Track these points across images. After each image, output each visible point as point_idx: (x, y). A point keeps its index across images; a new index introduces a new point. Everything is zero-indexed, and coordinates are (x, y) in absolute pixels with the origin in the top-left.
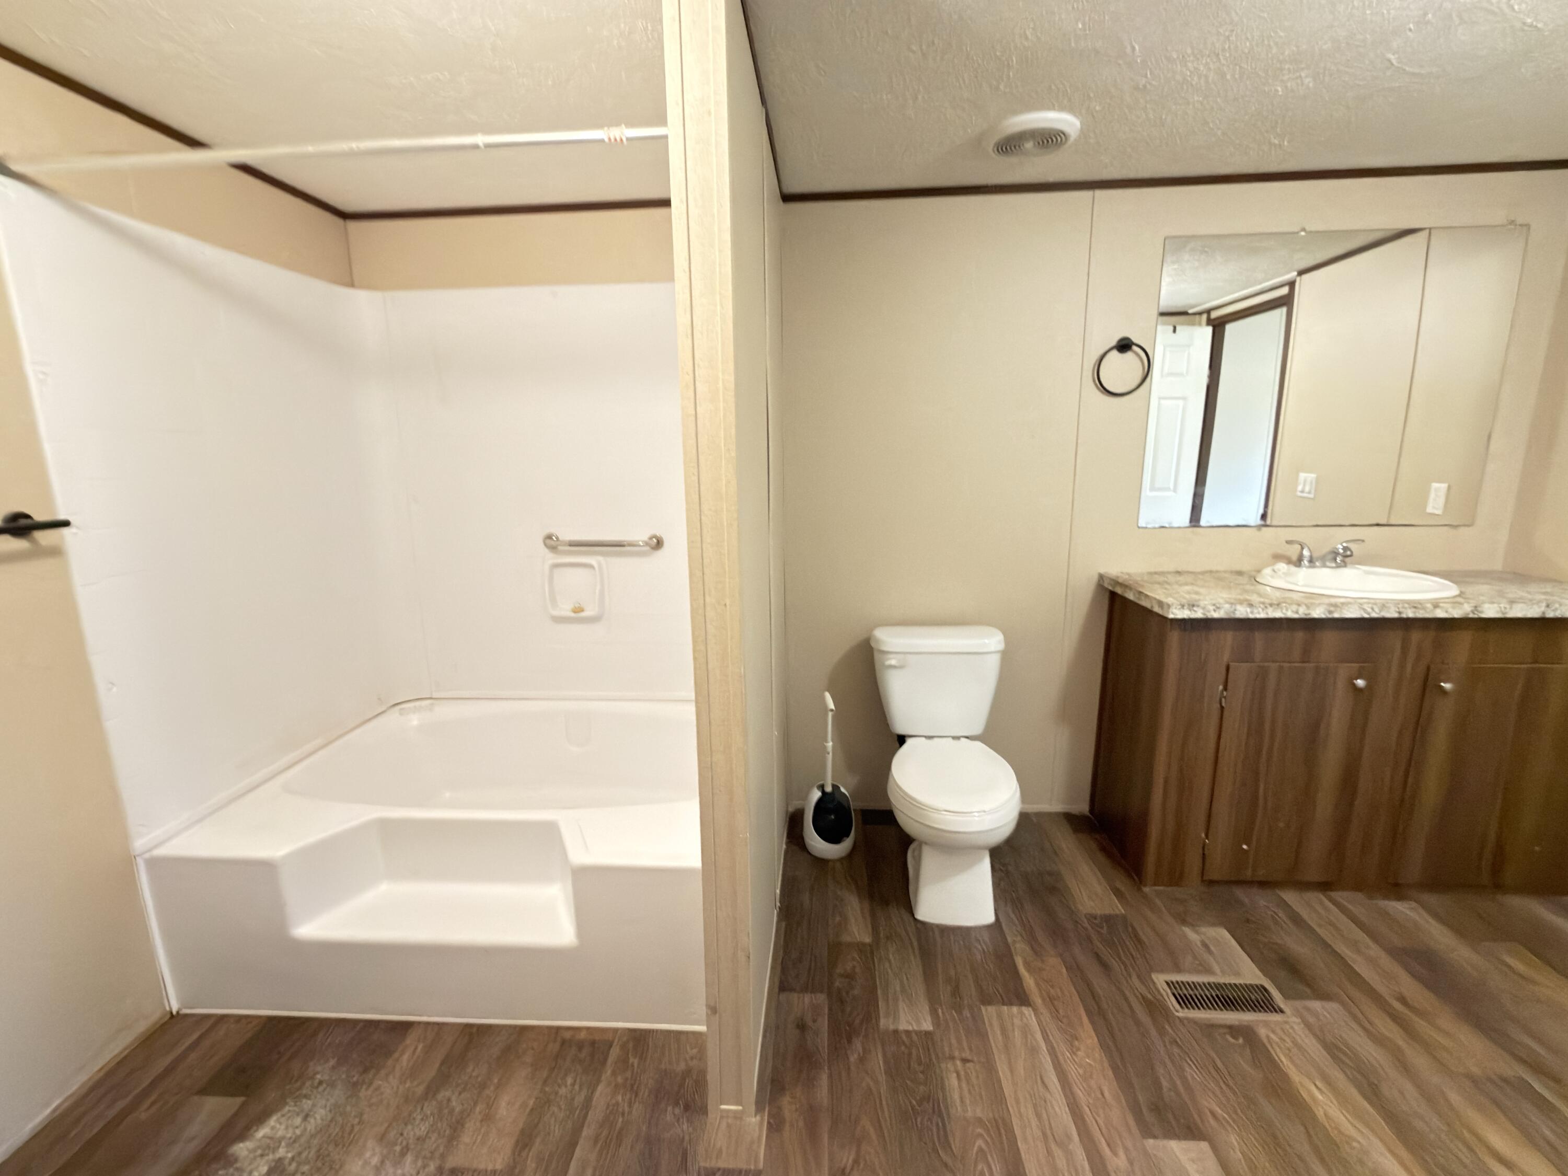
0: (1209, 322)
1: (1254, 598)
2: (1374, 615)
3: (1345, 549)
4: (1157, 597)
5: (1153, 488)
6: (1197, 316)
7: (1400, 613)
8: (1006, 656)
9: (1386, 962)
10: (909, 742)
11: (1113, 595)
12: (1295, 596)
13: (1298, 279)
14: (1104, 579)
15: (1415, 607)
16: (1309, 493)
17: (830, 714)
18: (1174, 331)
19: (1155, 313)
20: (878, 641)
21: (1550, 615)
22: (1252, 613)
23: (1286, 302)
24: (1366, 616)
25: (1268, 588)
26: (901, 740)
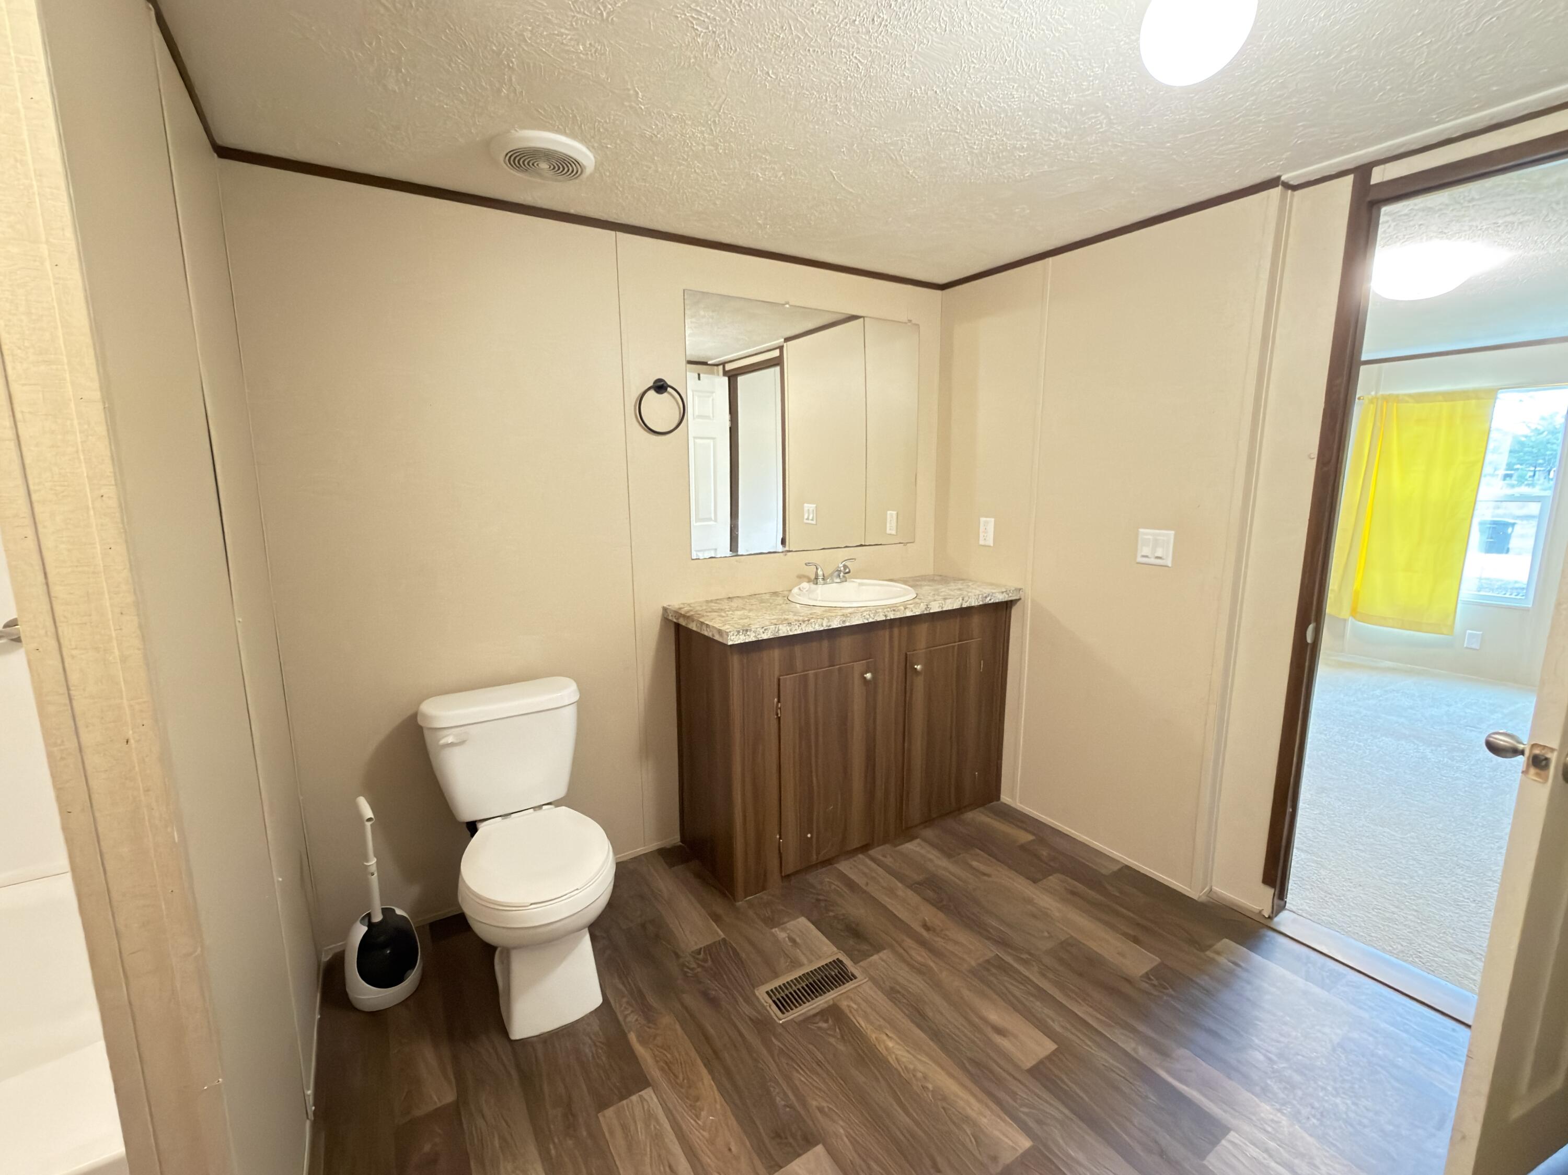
0: (725, 373)
1: (791, 617)
2: (871, 620)
3: (845, 567)
4: (717, 626)
5: (697, 520)
6: (716, 367)
7: (886, 616)
8: (582, 706)
9: (912, 897)
10: (483, 828)
11: (678, 626)
12: (819, 611)
13: (785, 344)
14: (669, 612)
15: (894, 610)
16: (812, 520)
17: (368, 824)
18: (699, 379)
19: (684, 362)
20: (425, 716)
21: (965, 605)
22: (791, 630)
23: (777, 362)
24: (866, 621)
25: (798, 606)
26: (472, 827)
